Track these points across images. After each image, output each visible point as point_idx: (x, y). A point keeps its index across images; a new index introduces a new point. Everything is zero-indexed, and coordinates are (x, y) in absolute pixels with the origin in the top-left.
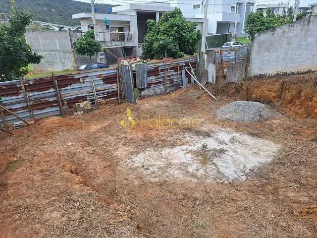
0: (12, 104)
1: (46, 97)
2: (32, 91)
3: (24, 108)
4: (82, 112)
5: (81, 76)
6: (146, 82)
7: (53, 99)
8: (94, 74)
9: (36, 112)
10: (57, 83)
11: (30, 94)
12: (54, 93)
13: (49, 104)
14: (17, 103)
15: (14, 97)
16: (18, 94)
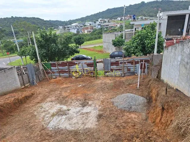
0: (54, 70)
1: (64, 69)
2: (60, 66)
3: (57, 72)
4: (75, 78)
5: (78, 62)
6: (109, 68)
7: (67, 70)
8: (83, 62)
9: (61, 74)
10: (68, 64)
11: (59, 67)
12: (67, 68)
13: (65, 72)
14: (56, 70)
15: (55, 68)
16: (56, 67)
